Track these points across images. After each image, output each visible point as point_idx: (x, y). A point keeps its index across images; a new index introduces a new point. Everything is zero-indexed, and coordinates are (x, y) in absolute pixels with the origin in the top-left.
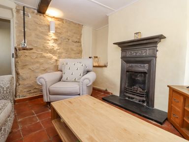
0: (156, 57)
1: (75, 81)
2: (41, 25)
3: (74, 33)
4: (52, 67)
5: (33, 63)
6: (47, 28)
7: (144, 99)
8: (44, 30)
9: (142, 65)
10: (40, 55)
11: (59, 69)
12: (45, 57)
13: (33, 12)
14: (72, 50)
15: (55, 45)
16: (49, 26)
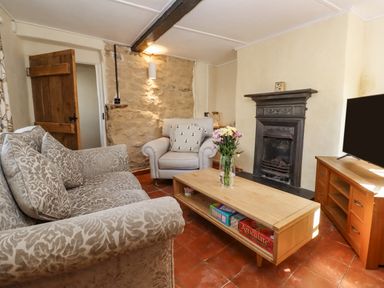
0: (304, 118)
1: (190, 151)
2: (136, 70)
3: (182, 76)
4: (152, 130)
5: (128, 127)
6: (145, 72)
7: (288, 176)
8: (140, 77)
9: (286, 128)
10: (136, 115)
11: (163, 134)
12: (142, 116)
13: (127, 52)
14: (180, 104)
15: (155, 97)
16: (147, 70)
